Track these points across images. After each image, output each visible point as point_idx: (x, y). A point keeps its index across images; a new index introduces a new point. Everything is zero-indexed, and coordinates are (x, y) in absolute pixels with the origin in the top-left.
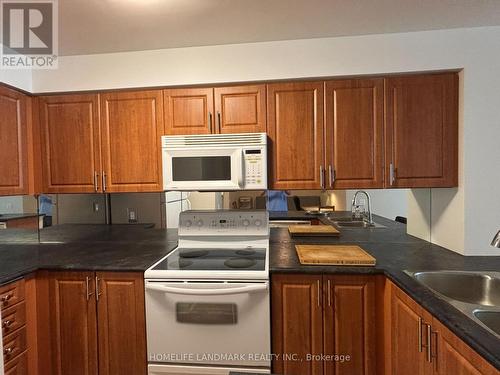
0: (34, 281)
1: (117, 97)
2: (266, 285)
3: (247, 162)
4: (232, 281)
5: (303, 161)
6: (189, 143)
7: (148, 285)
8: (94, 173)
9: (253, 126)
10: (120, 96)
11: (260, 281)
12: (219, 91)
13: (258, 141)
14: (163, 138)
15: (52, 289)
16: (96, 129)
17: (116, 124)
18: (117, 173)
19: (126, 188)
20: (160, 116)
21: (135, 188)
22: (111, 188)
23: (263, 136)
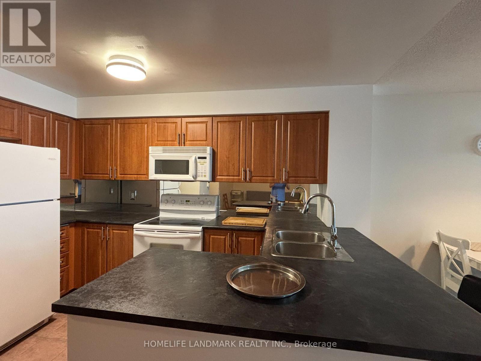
0: (73, 229)
1: (125, 122)
2: (200, 235)
3: (199, 164)
4: (182, 232)
5: (233, 165)
6: (164, 151)
7: (135, 232)
8: (110, 168)
9: (204, 142)
10: (127, 121)
11: (196, 232)
12: (185, 120)
13: (205, 151)
14: (150, 148)
15: (83, 233)
16: (112, 140)
17: (124, 138)
18: (123, 168)
19: (128, 177)
20: (150, 134)
21: (133, 178)
22: (119, 177)
23: (208, 149)
